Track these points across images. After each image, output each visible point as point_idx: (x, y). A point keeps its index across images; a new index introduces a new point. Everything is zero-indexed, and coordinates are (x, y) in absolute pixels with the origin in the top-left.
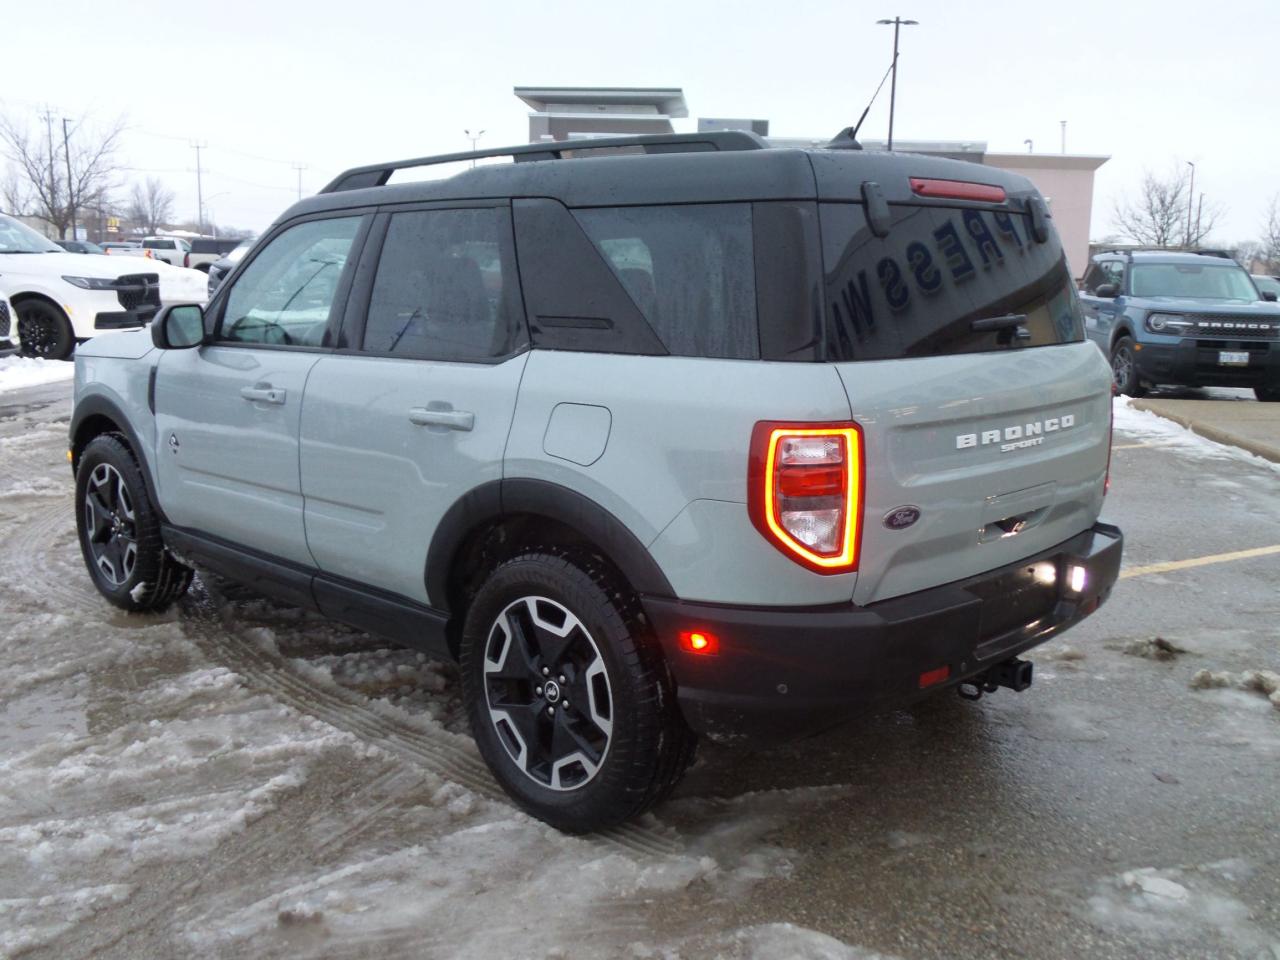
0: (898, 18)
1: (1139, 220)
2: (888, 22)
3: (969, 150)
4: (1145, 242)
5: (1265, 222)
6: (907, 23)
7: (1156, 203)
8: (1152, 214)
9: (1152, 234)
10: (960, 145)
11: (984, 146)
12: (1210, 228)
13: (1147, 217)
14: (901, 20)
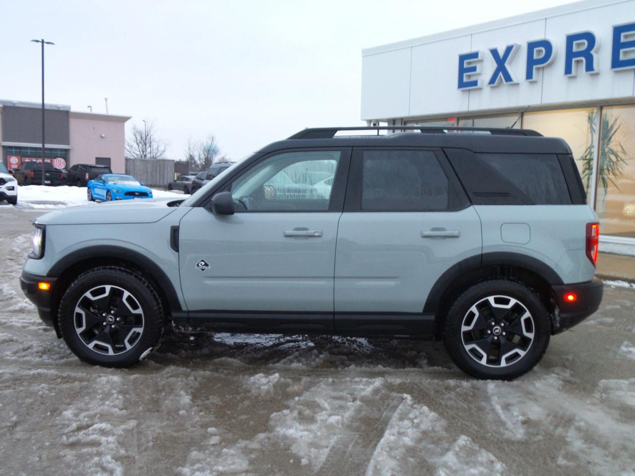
0: (43, 40)
1: (132, 147)
2: (37, 41)
3: (61, 109)
4: (136, 157)
5: (187, 149)
6: (48, 43)
7: (139, 138)
8: (138, 144)
9: (138, 153)
10: (57, 106)
11: (70, 107)
12: (164, 151)
13: (135, 145)
14: (45, 41)
